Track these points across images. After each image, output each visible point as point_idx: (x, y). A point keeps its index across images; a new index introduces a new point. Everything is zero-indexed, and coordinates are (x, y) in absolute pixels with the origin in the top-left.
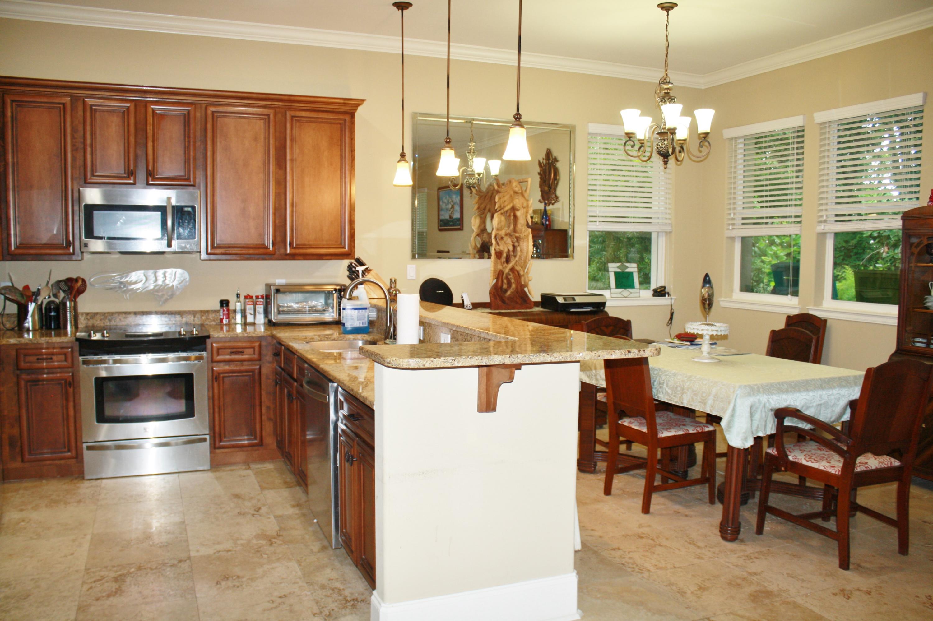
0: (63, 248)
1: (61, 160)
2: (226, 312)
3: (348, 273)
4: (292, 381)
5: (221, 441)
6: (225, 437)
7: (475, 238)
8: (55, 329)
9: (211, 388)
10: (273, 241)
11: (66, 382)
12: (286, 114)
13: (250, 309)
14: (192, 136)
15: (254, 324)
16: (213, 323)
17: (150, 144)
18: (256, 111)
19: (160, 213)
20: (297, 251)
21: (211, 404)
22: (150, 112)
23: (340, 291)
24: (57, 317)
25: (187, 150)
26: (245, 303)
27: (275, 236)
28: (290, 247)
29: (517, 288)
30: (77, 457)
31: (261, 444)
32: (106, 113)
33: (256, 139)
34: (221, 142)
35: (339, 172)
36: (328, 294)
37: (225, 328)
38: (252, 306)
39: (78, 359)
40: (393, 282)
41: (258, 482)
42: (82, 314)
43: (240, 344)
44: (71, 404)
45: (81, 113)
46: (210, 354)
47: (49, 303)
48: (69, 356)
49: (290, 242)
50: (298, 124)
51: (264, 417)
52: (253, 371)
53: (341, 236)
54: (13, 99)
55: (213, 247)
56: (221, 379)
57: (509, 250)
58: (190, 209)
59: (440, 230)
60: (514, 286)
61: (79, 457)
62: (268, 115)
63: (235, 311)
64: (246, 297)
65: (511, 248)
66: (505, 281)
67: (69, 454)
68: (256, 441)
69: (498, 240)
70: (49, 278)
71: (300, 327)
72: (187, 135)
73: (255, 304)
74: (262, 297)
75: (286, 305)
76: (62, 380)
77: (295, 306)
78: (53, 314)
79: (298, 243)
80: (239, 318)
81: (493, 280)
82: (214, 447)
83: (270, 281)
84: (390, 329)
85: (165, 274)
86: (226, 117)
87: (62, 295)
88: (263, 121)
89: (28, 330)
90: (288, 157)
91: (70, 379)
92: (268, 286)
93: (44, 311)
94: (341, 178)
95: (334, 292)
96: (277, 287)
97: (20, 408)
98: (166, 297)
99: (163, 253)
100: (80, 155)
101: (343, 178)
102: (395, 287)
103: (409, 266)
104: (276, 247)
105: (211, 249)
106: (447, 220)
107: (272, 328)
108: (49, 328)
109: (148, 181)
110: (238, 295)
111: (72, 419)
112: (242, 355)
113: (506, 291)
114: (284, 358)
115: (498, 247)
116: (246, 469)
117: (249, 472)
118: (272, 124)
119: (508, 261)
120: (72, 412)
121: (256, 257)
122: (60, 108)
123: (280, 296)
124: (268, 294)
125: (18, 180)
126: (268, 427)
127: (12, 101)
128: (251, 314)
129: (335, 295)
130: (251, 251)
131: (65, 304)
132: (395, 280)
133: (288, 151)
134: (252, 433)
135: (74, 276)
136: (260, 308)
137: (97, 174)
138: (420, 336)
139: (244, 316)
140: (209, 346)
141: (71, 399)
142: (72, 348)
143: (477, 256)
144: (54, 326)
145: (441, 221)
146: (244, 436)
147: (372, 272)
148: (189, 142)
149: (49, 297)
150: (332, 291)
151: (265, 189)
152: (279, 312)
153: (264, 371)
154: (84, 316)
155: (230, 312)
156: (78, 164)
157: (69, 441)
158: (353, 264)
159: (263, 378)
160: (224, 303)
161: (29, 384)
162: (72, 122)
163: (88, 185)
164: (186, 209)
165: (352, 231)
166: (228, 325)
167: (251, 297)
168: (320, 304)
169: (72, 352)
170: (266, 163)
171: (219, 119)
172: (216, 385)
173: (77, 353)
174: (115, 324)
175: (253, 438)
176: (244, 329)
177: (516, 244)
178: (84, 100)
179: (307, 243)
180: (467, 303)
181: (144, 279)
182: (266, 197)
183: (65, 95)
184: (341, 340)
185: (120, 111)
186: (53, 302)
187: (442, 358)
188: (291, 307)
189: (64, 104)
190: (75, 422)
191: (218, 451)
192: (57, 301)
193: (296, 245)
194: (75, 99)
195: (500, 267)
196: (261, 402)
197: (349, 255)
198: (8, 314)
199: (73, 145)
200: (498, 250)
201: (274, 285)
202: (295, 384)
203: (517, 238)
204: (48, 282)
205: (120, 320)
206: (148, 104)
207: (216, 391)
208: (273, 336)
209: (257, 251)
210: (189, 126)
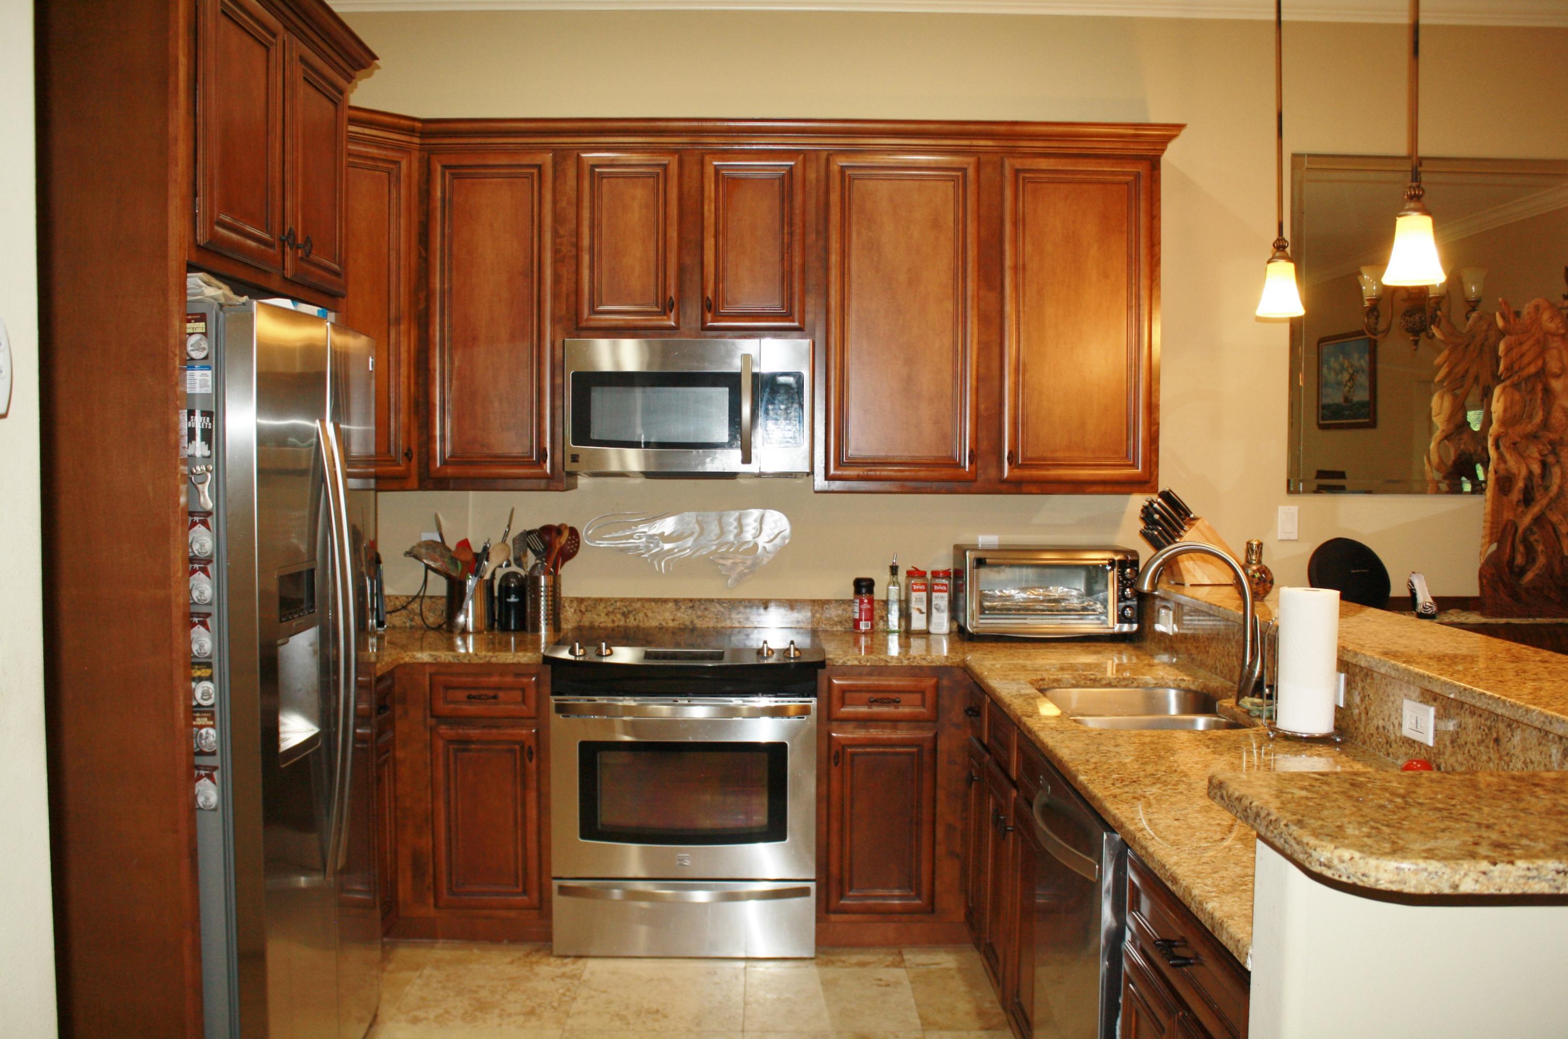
0: (532, 464)
1: (532, 282)
2: (866, 606)
3: (1141, 525)
4: (1005, 782)
5: (841, 896)
6: (851, 888)
7: (1439, 443)
8: (516, 630)
9: (823, 778)
10: (971, 451)
11: (522, 747)
12: (1002, 166)
13: (918, 600)
14: (798, 220)
15: (926, 634)
16: (839, 628)
17: (709, 243)
18: (936, 161)
19: (727, 389)
20: (1027, 473)
21: (824, 812)
22: (710, 171)
23: (1122, 565)
24: (521, 607)
25: (786, 252)
26: (907, 587)
27: (976, 440)
28: (1010, 464)
29: (1549, 566)
30: (540, 908)
31: (931, 908)
32: (620, 180)
33: (936, 224)
34: (859, 234)
35: (1124, 293)
36: (1094, 574)
37: (863, 640)
38: (924, 595)
39: (548, 700)
40: (1254, 550)
41: (918, 1006)
42: (572, 600)
43: (893, 682)
44: (532, 796)
45: (571, 182)
46: (825, 701)
47: (506, 577)
48: (532, 693)
49: (1010, 452)
50: (1029, 187)
51: (940, 850)
52: (917, 743)
53: (1128, 439)
54: (445, 163)
55: (839, 464)
56: (848, 758)
57: (1530, 473)
58: (790, 380)
59: (1322, 427)
60: (1541, 560)
61: (544, 908)
62: (964, 170)
63: (886, 603)
64: (910, 574)
65: (1536, 468)
66: (1521, 548)
67: (525, 898)
68: (918, 902)
69: (1502, 448)
70: (509, 526)
71: (1029, 645)
72: (787, 219)
73: (930, 590)
74: (946, 574)
75: (998, 593)
76: (517, 743)
77: (1018, 595)
78: (513, 599)
79: (1029, 455)
80: (894, 619)
81: (1491, 543)
82: (824, 909)
83: (964, 538)
84: (1252, 672)
85: (739, 520)
86: (870, 178)
87: (531, 559)
88: (951, 184)
89: (464, 632)
90: (1008, 262)
91: (532, 743)
92: (960, 551)
93: (496, 594)
94: (1129, 308)
95: (1109, 568)
96: (980, 555)
97: (434, 797)
98: (740, 568)
99: (732, 476)
100: (567, 272)
101: (1134, 305)
102: (1259, 562)
103: (1282, 509)
104: (979, 464)
105: (835, 469)
106: (1338, 405)
107: (966, 644)
108: (505, 628)
109: (703, 322)
110: (894, 570)
111: (532, 828)
112: (897, 707)
113: (1523, 571)
114: (989, 725)
115: (1502, 466)
116: (895, 965)
117: (900, 973)
118: (971, 188)
119: (1528, 499)
120: (533, 813)
121: (935, 485)
122: (532, 174)
123: (984, 572)
124: (958, 567)
125: (450, 326)
126: (949, 871)
127: (445, 167)
128: (921, 612)
129: (1110, 575)
130: (923, 474)
131: (536, 580)
132: (1260, 545)
133: (1008, 247)
134: (912, 883)
135: (556, 523)
136: (941, 600)
137: (602, 308)
138: (1336, 696)
139: (905, 615)
140: (823, 685)
141: (533, 784)
142: (538, 676)
143: (1444, 486)
144: (515, 626)
145: (1324, 407)
146: (894, 888)
147: (1198, 523)
148: (791, 234)
149: (508, 565)
150: (1104, 566)
151: (955, 336)
152: (982, 610)
153: (943, 744)
154: (575, 604)
155: (876, 605)
156: (564, 289)
157: (526, 874)
158: (1156, 505)
159: (942, 758)
160: (864, 586)
161: (451, 747)
162: (555, 202)
163: (583, 333)
164: (782, 380)
165: (1154, 429)
166: (871, 633)
167: (922, 574)
168: (1074, 593)
169: (538, 684)
170: (959, 274)
171: (856, 182)
172: (835, 771)
173: (547, 689)
174: (635, 623)
175: (912, 894)
176: (905, 646)
177: (1551, 459)
178: (578, 156)
179: (1048, 455)
180: (1424, 598)
181: (697, 528)
182: (958, 352)
183: (545, 148)
184: (1126, 686)
185: (649, 176)
186: (515, 574)
187: (1521, 864)
188: (1010, 597)
189: (539, 167)
190: (539, 834)
191: (834, 917)
192: (522, 572)
193: (1023, 459)
194: (560, 155)
195: (1507, 515)
196: (934, 815)
197: (1146, 483)
198: (431, 597)
199: (556, 251)
200: (1502, 472)
201: (974, 548)
202: (1014, 793)
203: (1552, 443)
204: (506, 534)
205: (646, 615)
206: (707, 158)
207: (835, 784)
208: (966, 669)
209: (936, 474)
210: (791, 200)
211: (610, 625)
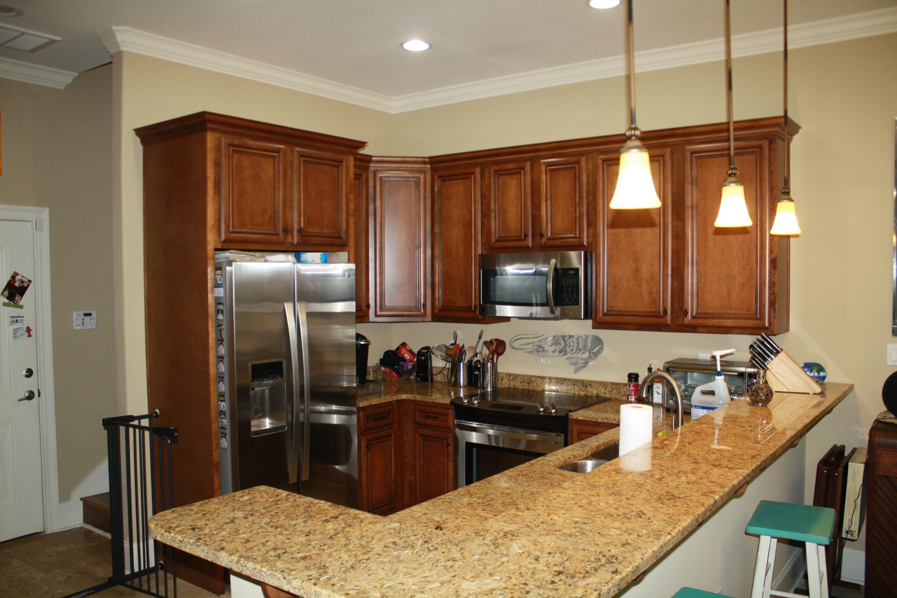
0: (472, 312)
2: (632, 388)
11: (446, 442)
12: (684, 151)
14: (582, 190)
17: (543, 205)
19: (545, 277)
22: (543, 169)
24: (480, 377)
27: (672, 303)
32: (506, 177)
39: (454, 422)
42: (503, 374)
44: (450, 464)
45: (488, 179)
46: (570, 436)
48: (450, 417)
50: (698, 161)
53: (756, 303)
54: (439, 176)
55: (602, 314)
58: (573, 272)
62: (663, 156)
70: (480, 338)
72: (577, 189)
78: (476, 373)
85: (578, 339)
91: (450, 440)
96: (669, 365)
97: (415, 458)
98: (580, 364)
100: (486, 222)
103: (890, 346)
104: (674, 316)
105: (601, 317)
110: (650, 370)
118: (667, 166)
120: (451, 472)
121: (650, 327)
122: (471, 177)
128: (658, 394)
130: (642, 320)
133: (686, 196)
140: (570, 428)
141: (450, 459)
142: (451, 410)
147: (779, 355)
148: (580, 197)
154: (505, 376)
156: (485, 229)
160: (633, 377)
161: (421, 438)
162: (481, 189)
164: (570, 272)
170: (661, 213)
171: (609, 168)
174: (533, 388)
179: (710, 311)
182: (661, 255)
183: (477, 165)
185: (518, 173)
189: (475, 173)
197: (766, 328)
199: (482, 212)
205: (537, 385)
209: (649, 320)
210: (579, 180)
211: (522, 388)
